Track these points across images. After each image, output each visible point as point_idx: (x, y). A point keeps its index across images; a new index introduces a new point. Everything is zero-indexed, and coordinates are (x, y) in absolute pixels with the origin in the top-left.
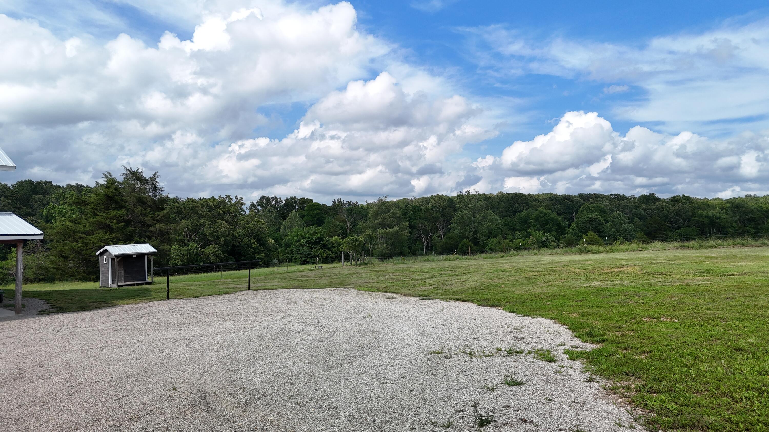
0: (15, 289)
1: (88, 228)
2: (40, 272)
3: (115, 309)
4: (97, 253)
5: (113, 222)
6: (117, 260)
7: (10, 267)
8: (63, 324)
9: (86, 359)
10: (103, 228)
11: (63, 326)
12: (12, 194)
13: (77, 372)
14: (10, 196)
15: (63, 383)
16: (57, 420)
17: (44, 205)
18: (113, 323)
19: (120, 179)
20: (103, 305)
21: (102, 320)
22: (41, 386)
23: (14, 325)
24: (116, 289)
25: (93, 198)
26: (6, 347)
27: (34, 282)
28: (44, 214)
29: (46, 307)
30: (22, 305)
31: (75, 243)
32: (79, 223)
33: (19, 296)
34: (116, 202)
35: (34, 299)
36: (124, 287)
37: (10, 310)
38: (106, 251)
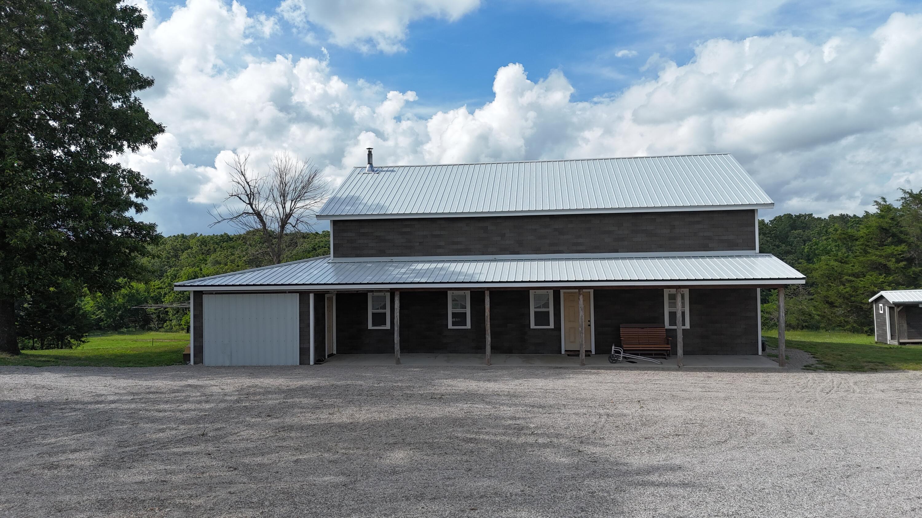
0: (778, 337)
1: (857, 269)
2: (803, 318)
3: (897, 374)
4: (870, 300)
5: (890, 261)
6: (897, 310)
7: (771, 310)
8: (833, 384)
9: (862, 435)
10: (877, 268)
11: (833, 387)
12: (770, 231)
13: (852, 449)
14: (769, 233)
15: (838, 459)
16: (832, 505)
17: (805, 242)
18: (895, 392)
19: (898, 205)
20: (882, 367)
21: (881, 386)
22: (812, 457)
23: (778, 379)
24: (897, 348)
25: (863, 232)
26: (772, 403)
27: (797, 329)
28: (806, 250)
29: (812, 361)
30: (786, 356)
31: (842, 287)
32: (846, 263)
33: (783, 347)
34: (894, 235)
35: (797, 350)
36: (907, 346)
37: (773, 360)
38: (882, 297)
